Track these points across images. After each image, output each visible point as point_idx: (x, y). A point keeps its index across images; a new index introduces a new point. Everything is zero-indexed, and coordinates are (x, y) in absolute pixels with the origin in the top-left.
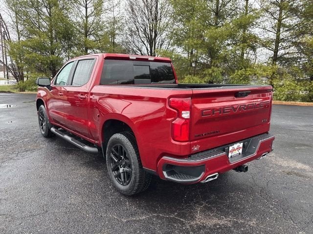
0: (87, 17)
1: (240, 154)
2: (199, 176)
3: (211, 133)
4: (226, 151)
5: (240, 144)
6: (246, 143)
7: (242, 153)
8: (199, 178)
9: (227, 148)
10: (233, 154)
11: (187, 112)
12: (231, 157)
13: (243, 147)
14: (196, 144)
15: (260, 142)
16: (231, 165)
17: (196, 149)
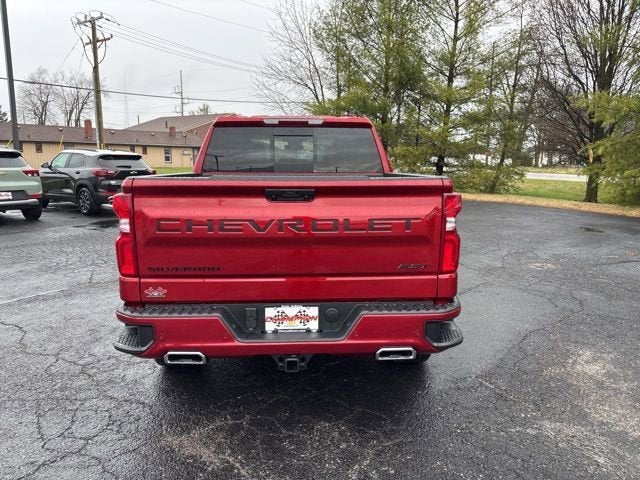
0: (455, 40)
1: (308, 331)
2: (145, 346)
3: (194, 269)
4: (248, 314)
5: (305, 308)
6: (332, 310)
7: (320, 331)
8: (145, 348)
9: (251, 309)
10: (282, 327)
11: (127, 221)
12: (275, 332)
13: (323, 318)
14: (155, 286)
15: (365, 313)
16: (236, 343)
17: (156, 294)
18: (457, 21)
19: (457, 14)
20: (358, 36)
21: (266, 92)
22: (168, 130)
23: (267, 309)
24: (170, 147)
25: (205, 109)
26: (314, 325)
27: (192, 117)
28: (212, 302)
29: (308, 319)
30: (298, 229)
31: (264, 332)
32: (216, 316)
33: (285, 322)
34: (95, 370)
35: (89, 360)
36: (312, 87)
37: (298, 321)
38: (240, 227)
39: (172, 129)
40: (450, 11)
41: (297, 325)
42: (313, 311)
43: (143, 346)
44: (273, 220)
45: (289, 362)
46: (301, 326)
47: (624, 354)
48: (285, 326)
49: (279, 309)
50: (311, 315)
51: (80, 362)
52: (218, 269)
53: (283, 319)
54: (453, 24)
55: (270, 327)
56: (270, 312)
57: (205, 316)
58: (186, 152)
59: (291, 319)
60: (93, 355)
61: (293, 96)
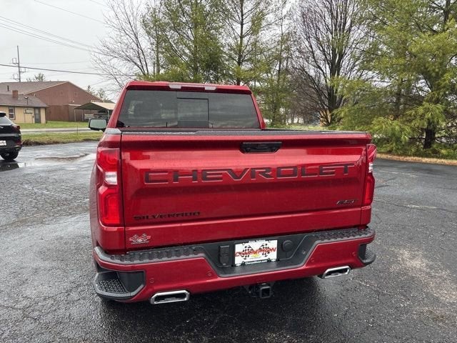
0: (242, 37)
1: (269, 261)
2: (134, 291)
3: (178, 215)
4: (222, 252)
5: (267, 242)
6: (287, 242)
7: (278, 260)
8: (133, 294)
9: (224, 246)
10: (248, 259)
11: (115, 173)
12: (243, 264)
13: (281, 249)
14: (140, 233)
15: (318, 243)
16: (219, 279)
17: (140, 241)
18: (242, 24)
19: (242, 20)
20: (175, 29)
21: (102, 65)
22: (11, 93)
23: (236, 246)
24: (14, 107)
25: (41, 77)
26: (273, 256)
27: (29, 83)
28: (191, 243)
29: (268, 250)
30: (267, 176)
31: (234, 265)
32: (201, 256)
33: (251, 256)
34: (37, 313)
35: (25, 303)
36: (139, 63)
37: (261, 253)
38: (221, 176)
39: (15, 92)
40: (237, 18)
41: (261, 257)
42: (273, 244)
43: (131, 291)
44: (246, 169)
45: (263, 290)
46: (263, 258)
47: (426, 250)
48: (251, 258)
49: (246, 245)
50: (271, 247)
51: (18, 306)
52: (199, 213)
53: (250, 253)
54: (240, 26)
55: (238, 260)
56: (239, 248)
57: (192, 257)
58: (28, 111)
59: (255, 253)
60: (26, 298)
61: (124, 70)
